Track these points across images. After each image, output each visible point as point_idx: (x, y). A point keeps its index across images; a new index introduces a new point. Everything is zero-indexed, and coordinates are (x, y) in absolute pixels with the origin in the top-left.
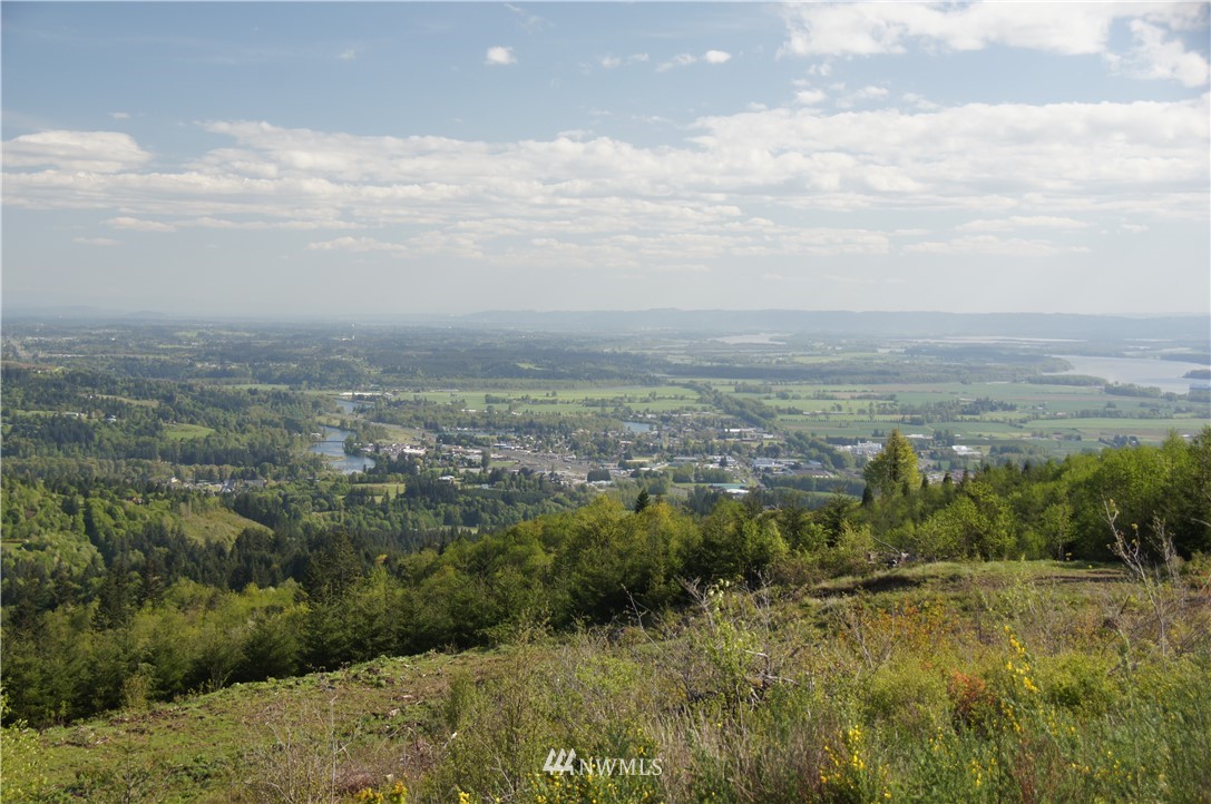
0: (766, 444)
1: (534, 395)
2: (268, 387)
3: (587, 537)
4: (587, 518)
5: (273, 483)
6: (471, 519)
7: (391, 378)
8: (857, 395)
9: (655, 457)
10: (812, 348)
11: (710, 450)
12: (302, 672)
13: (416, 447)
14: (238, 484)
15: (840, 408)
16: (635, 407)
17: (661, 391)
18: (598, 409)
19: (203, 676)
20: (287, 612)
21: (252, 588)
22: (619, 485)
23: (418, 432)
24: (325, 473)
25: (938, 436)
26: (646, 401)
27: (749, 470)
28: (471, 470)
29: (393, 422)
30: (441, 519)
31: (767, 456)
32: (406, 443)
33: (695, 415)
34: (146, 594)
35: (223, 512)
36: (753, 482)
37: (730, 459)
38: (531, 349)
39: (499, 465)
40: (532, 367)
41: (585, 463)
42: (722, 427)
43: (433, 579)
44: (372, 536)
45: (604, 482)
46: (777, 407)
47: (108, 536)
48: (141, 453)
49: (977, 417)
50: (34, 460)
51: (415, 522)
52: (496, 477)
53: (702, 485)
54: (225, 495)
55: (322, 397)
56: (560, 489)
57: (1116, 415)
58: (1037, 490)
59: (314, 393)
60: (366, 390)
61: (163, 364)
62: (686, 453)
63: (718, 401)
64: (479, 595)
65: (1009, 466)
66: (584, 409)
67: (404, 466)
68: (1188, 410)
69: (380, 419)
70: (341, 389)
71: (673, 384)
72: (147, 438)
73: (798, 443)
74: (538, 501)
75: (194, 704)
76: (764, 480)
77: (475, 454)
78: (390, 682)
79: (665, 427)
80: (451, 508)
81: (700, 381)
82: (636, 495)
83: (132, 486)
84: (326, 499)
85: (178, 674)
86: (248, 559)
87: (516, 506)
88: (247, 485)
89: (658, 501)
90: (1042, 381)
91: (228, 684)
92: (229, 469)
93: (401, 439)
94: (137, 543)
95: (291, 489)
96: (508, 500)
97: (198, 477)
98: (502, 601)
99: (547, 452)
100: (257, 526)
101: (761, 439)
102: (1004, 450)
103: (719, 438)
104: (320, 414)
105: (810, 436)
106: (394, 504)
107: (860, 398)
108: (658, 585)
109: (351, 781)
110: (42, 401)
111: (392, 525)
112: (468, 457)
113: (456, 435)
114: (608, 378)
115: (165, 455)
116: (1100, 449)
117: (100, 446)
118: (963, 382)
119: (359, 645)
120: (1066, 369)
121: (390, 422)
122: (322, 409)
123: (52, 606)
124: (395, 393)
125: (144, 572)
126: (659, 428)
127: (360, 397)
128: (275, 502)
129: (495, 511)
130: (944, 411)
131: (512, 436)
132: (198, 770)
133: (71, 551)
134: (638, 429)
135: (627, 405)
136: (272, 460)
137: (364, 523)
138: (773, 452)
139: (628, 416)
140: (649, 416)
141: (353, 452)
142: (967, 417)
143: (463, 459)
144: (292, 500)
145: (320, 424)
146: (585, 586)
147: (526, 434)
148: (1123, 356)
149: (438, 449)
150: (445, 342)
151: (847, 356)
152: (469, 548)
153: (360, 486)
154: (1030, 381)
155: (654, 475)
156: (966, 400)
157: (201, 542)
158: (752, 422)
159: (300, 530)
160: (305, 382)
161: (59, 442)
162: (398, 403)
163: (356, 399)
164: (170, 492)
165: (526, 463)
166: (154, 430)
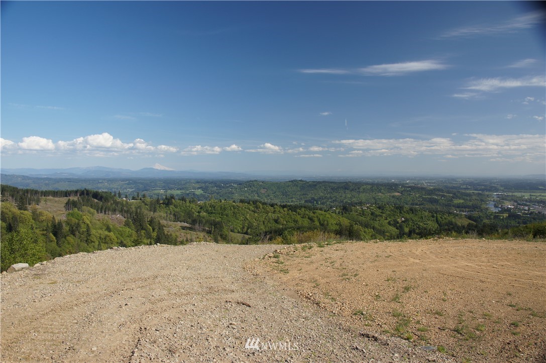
1: (542, 194)
2: (477, 192)
5: (477, 213)
7: (506, 190)
13: (511, 206)
14: (469, 213)
23: (512, 202)
24: (489, 211)
28: (525, 212)
29: (506, 200)
30: (517, 223)
35: (465, 219)
38: (542, 184)
39: (532, 211)
40: (542, 188)
47: (441, 223)
48: (448, 205)
50: (426, 206)
51: (510, 223)
52: (531, 213)
54: (466, 215)
55: (489, 194)
59: (487, 193)
60: (500, 193)
61: (454, 186)
67: (508, 210)
69: (503, 199)
70: (494, 192)
72: (450, 202)
74: (542, 219)
77: (526, 208)
80: (519, 220)
83: (446, 212)
84: (489, 217)
87: (536, 220)
88: (471, 213)
92: (467, 210)
93: (508, 204)
94: (446, 224)
95: (481, 214)
96: (534, 219)
97: (460, 211)
100: (472, 222)
106: (505, 219)
110: (430, 195)
111: (505, 223)
113: (521, 203)
115: (453, 206)
117: (440, 204)
122: (489, 197)
124: (507, 193)
128: (477, 217)
129: (531, 221)
131: (536, 204)
133: (432, 225)
136: (477, 208)
137: (498, 223)
141: (496, 206)
143: (523, 209)
144: (481, 217)
145: (488, 200)
147: (540, 203)
149: (517, 207)
153: (497, 214)
157: (460, 225)
159: (482, 224)
160: (485, 191)
161: (432, 203)
162: (507, 196)
163: (497, 195)
164: (454, 214)
165: (540, 210)
166: (451, 200)
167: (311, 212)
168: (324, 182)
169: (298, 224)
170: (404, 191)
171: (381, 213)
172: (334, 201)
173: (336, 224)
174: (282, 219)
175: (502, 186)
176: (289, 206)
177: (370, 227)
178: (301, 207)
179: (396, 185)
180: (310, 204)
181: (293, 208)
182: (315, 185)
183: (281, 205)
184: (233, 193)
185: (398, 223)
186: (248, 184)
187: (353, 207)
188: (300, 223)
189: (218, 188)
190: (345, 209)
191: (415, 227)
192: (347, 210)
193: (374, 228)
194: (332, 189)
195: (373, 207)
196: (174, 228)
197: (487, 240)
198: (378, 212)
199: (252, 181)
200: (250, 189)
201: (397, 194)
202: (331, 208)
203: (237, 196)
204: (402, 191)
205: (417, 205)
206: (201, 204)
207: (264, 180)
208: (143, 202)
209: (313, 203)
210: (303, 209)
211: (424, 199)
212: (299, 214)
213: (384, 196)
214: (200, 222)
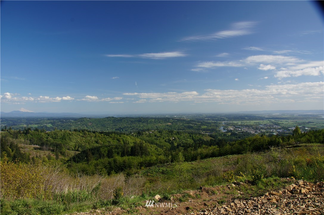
1: (247, 122)
2: (214, 121)
3: (255, 140)
4: (254, 137)
5: (214, 133)
6: (239, 138)
7: (229, 120)
9: (264, 130)
10: (285, 115)
11: (271, 129)
12: (218, 157)
13: (232, 129)
14: (210, 133)
15: (289, 123)
16: (261, 123)
17: (264, 121)
18: (256, 124)
19: (206, 156)
20: (216, 149)
21: (212, 146)
22: (259, 133)
23: (232, 127)
24: (221, 132)
25: (303, 127)
27: (277, 131)
29: (229, 125)
30: (235, 138)
33: (269, 124)
34: (199, 147)
35: (208, 137)
36: (277, 133)
37: (274, 130)
38: (247, 116)
39: (243, 131)
40: (247, 118)
41: (254, 130)
42: (273, 126)
43: (235, 145)
44: (227, 140)
45: (257, 133)
46: (280, 123)
47: (195, 139)
48: (199, 130)
49: (309, 124)
50: (186, 130)
51: (232, 138)
52: (243, 132)
53: (270, 133)
54: (208, 135)
56: (251, 134)
58: (318, 134)
59: (219, 122)
60: (226, 121)
61: (201, 119)
62: (268, 129)
63: (272, 122)
64: (241, 148)
65: (313, 130)
66: (254, 123)
67: (231, 131)
69: (228, 125)
70: (223, 121)
71: (266, 120)
73: (283, 128)
74: (248, 135)
75: (205, 160)
76: (279, 133)
77: (240, 129)
78: (229, 158)
79: (265, 126)
80: (237, 136)
81: (270, 120)
82: (261, 134)
83: (198, 133)
84: (221, 135)
85: (203, 156)
86: (211, 142)
89: (264, 135)
90: (318, 119)
91: (209, 158)
92: (209, 131)
93: (230, 128)
94: (198, 140)
95: (217, 134)
96: (244, 135)
97: (205, 132)
98: (244, 148)
99: (249, 129)
100: (212, 138)
101: (278, 127)
102: (313, 128)
104: (220, 124)
105: (285, 127)
106: (230, 136)
107: (292, 122)
108: (265, 146)
109: (225, 170)
110: (188, 123)
111: (229, 138)
113: (237, 127)
114: (257, 119)
115: (201, 130)
117: (194, 129)
118: (306, 119)
119: (225, 153)
120: (321, 117)
123: (189, 148)
125: (199, 144)
128: (215, 135)
129: (242, 137)
130: (304, 123)
132: (206, 168)
133: (190, 141)
134: (261, 126)
136: (214, 130)
137: (226, 138)
138: (280, 129)
140: (263, 124)
141: (224, 129)
142: (307, 124)
143: (238, 130)
145: (220, 126)
146: (254, 146)
147: (246, 127)
149: (235, 129)
151: (290, 116)
152: (239, 141)
153: (225, 134)
154: (316, 119)
155: (264, 132)
156: (307, 122)
157: (206, 140)
158: (277, 125)
159: (218, 139)
161: (189, 128)
162: (230, 123)
163: (224, 123)
164: (202, 134)
165: (247, 130)
166: (200, 127)
167: (118, 136)
168: (127, 118)
169: (111, 143)
170: (173, 122)
171: (161, 135)
172: (132, 129)
173: (134, 143)
174: (100, 141)
176: (105, 133)
177: (154, 143)
178: (112, 133)
179: (169, 119)
180: (118, 131)
181: (107, 134)
182: (121, 120)
183: (99, 132)
184: (71, 126)
185: (170, 140)
186: (80, 120)
187: (144, 132)
188: (112, 143)
189: (62, 123)
190: (139, 133)
191: (181, 143)
192: (140, 134)
193: (156, 144)
194: (131, 122)
195: (156, 132)
196: (28, 149)
198: (158, 135)
199: (83, 118)
200: (81, 123)
201: (169, 124)
202: (131, 133)
203: (73, 128)
204: (172, 122)
205: (181, 130)
206: (48, 133)
207: (90, 117)
208: (9, 132)
209: (121, 130)
210: (113, 134)
211: (185, 126)
212: (111, 138)
213: (162, 125)
214: (47, 144)
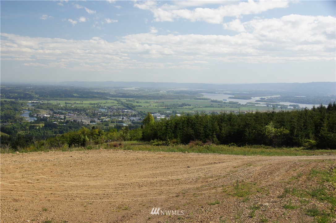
0: (133, 114)
1: (77, 102)
2: (9, 100)
5: (11, 124)
6: (61, 132)
7: (41, 98)
8: (155, 102)
9: (107, 117)
10: (145, 91)
11: (120, 115)
13: (47, 115)
15: (151, 105)
16: (102, 105)
17: (108, 101)
18: (93, 106)
22: (98, 124)
23: (48, 111)
24: (24, 121)
25: (173, 112)
26: (105, 103)
27: (129, 120)
28: (61, 120)
30: (53, 132)
31: (133, 117)
32: (45, 114)
33: (117, 107)
36: (130, 123)
37: (124, 118)
38: (76, 91)
39: (68, 119)
40: (77, 95)
41: (89, 119)
42: (123, 110)
45: (94, 123)
46: (136, 105)
49: (182, 107)
51: (47, 133)
52: (67, 122)
53: (117, 124)
55: (23, 102)
56: (83, 125)
57: (213, 107)
59: (21, 101)
60: (35, 101)
62: (114, 116)
63: (122, 104)
66: (90, 105)
67: (44, 119)
68: (228, 106)
69: (38, 108)
70: (28, 100)
71: (111, 99)
73: (140, 114)
74: (78, 127)
76: (133, 122)
79: (109, 110)
80: (56, 130)
81: (118, 99)
84: (24, 128)
87: (72, 129)
88: (3, 124)
90: (197, 99)
93: (44, 113)
95: (15, 125)
96: (70, 128)
99: (80, 116)
100: (6, 135)
101: (132, 113)
103: (122, 112)
104: (23, 107)
105: (143, 112)
106: (41, 129)
107: (155, 103)
111: (41, 134)
112: (61, 117)
113: (57, 112)
114: (96, 98)
116: (209, 115)
118: (180, 99)
120: (202, 96)
121: (41, 109)
122: (23, 105)
124: (42, 101)
126: (108, 110)
127: (33, 102)
128: (11, 129)
129: (67, 130)
130: (175, 106)
131: (72, 112)
134: (103, 110)
135: (100, 104)
136: (10, 118)
137: (34, 134)
138: (135, 116)
139: (100, 107)
140: (105, 107)
141: (31, 116)
142: (180, 107)
143: (59, 118)
144: (15, 128)
145: (23, 109)
147: (75, 112)
148: (215, 93)
149: (53, 115)
150: (55, 89)
151: (153, 93)
153: (33, 124)
154: (195, 99)
155: (106, 121)
156: (180, 103)
158: (130, 109)
159: (17, 135)
160: (19, 99)
162: (43, 104)
163: (32, 103)
165: (75, 119)
175: (36, 93)
197: (21, 154)
